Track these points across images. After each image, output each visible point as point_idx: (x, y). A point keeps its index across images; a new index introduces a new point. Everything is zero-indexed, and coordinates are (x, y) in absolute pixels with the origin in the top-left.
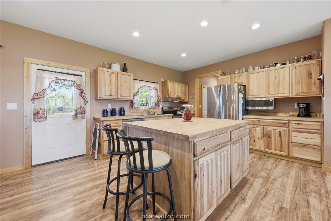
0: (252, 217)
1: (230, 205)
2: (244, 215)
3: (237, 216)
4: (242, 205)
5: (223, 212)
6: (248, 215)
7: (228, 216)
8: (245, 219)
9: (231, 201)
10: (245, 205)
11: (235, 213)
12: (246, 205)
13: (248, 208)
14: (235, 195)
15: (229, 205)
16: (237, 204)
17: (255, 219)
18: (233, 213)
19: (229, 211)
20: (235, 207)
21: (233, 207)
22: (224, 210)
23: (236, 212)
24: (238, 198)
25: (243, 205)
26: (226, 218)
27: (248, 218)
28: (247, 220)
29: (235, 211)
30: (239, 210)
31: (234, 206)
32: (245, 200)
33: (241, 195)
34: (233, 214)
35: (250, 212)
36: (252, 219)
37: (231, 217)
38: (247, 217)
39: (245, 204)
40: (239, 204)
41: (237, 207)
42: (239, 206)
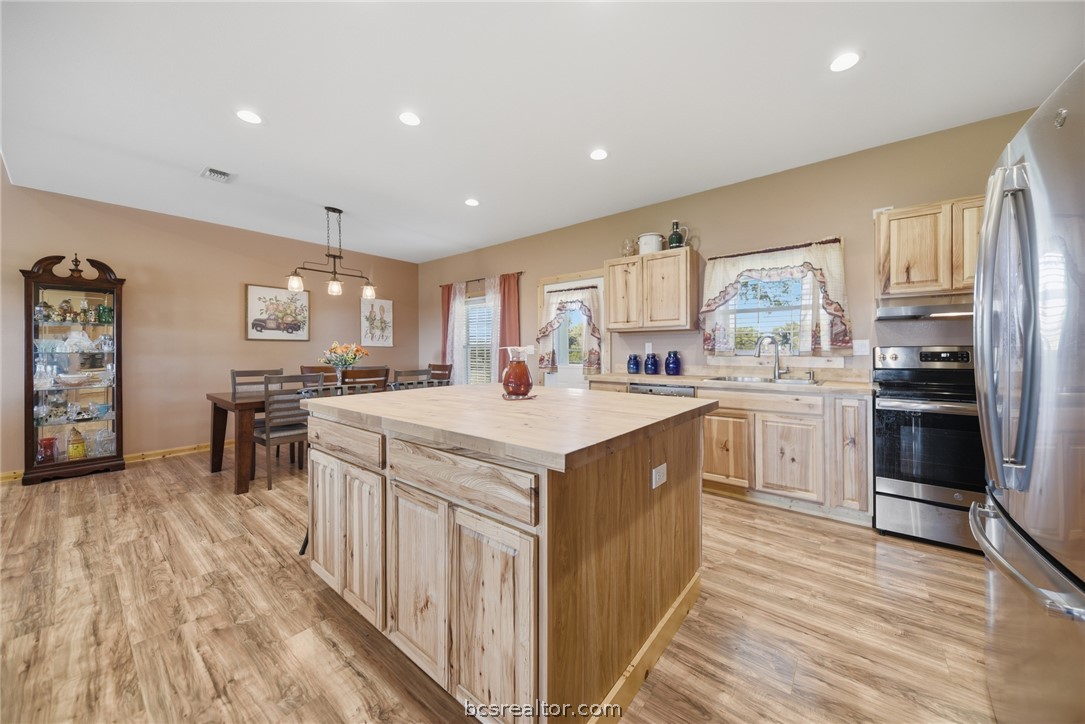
0: (303, 709)
1: (371, 664)
2: (322, 691)
3: (328, 669)
4: (359, 700)
5: (358, 643)
6: (315, 701)
7: (338, 650)
8: (309, 688)
9: (389, 672)
10: (355, 708)
11: (341, 670)
12: (355, 713)
13: (340, 715)
14: (410, 693)
15: (373, 662)
16: (369, 685)
17: (292, 714)
18: (343, 663)
19: (354, 656)
20: (359, 674)
21: (361, 669)
22: (362, 646)
23: (341, 673)
24: (396, 700)
25: (359, 703)
26: (334, 645)
27: (308, 697)
28: (304, 690)
29: (347, 670)
30: (346, 682)
31: (365, 674)
32: (376, 719)
33: (404, 715)
34: (340, 664)
35: (322, 711)
36: (298, 705)
37: (333, 656)
38: (311, 693)
39: (359, 710)
40: (368, 693)
41: (359, 681)
42: (360, 687)
